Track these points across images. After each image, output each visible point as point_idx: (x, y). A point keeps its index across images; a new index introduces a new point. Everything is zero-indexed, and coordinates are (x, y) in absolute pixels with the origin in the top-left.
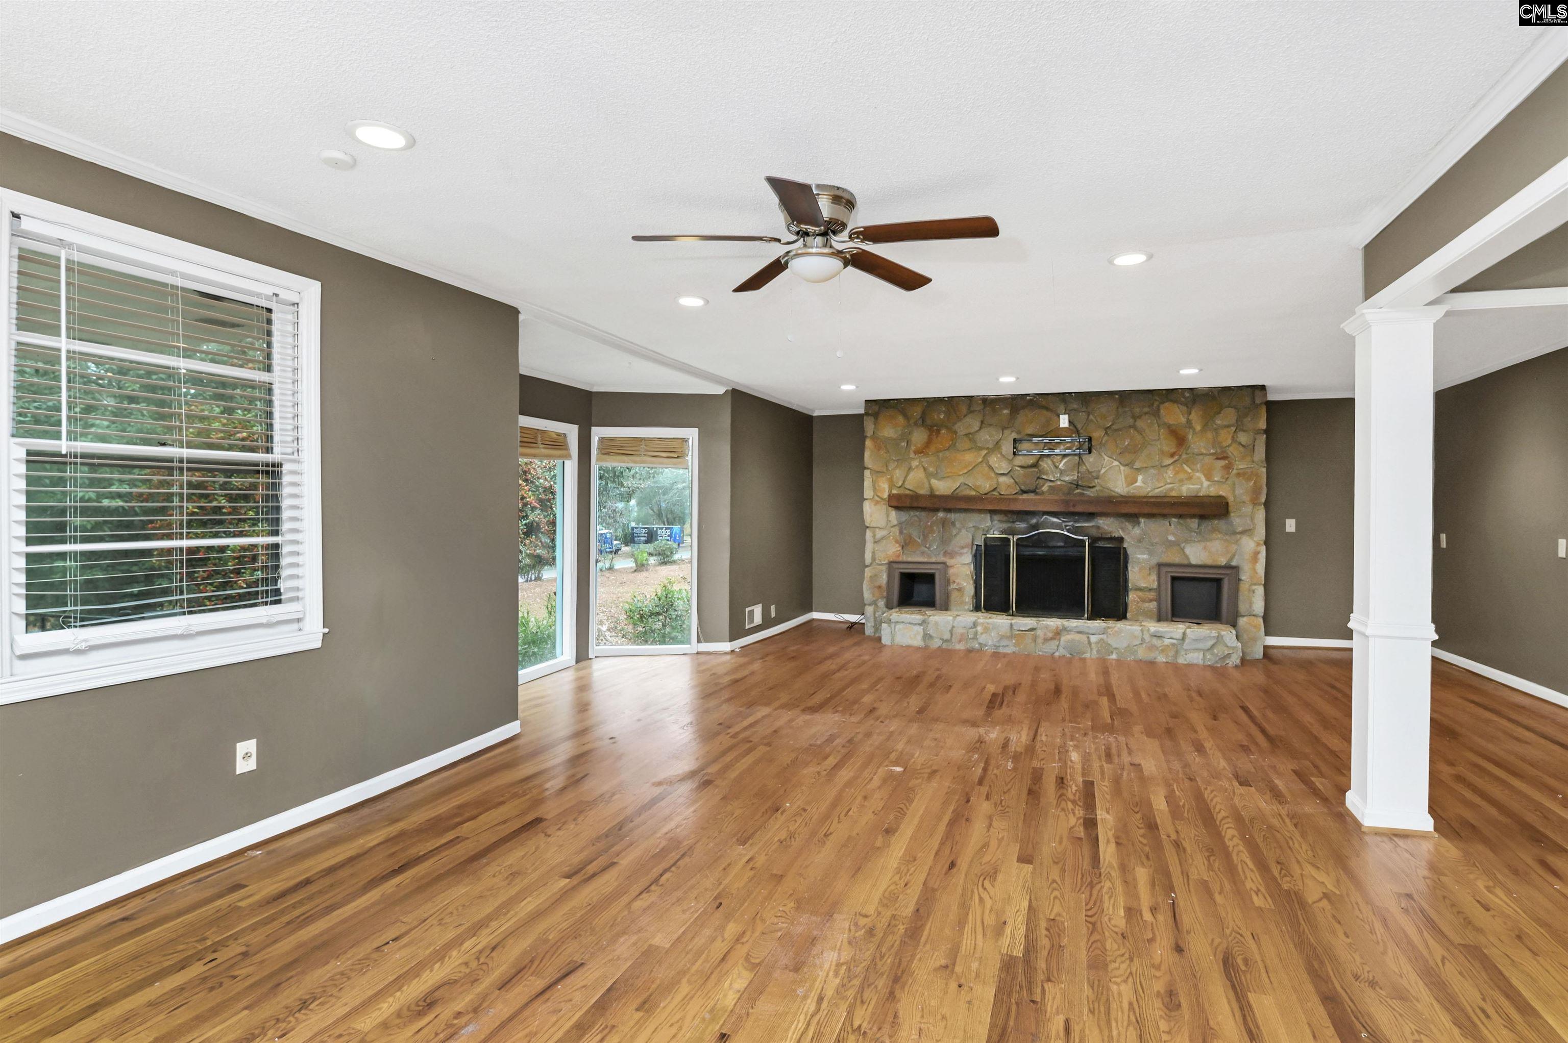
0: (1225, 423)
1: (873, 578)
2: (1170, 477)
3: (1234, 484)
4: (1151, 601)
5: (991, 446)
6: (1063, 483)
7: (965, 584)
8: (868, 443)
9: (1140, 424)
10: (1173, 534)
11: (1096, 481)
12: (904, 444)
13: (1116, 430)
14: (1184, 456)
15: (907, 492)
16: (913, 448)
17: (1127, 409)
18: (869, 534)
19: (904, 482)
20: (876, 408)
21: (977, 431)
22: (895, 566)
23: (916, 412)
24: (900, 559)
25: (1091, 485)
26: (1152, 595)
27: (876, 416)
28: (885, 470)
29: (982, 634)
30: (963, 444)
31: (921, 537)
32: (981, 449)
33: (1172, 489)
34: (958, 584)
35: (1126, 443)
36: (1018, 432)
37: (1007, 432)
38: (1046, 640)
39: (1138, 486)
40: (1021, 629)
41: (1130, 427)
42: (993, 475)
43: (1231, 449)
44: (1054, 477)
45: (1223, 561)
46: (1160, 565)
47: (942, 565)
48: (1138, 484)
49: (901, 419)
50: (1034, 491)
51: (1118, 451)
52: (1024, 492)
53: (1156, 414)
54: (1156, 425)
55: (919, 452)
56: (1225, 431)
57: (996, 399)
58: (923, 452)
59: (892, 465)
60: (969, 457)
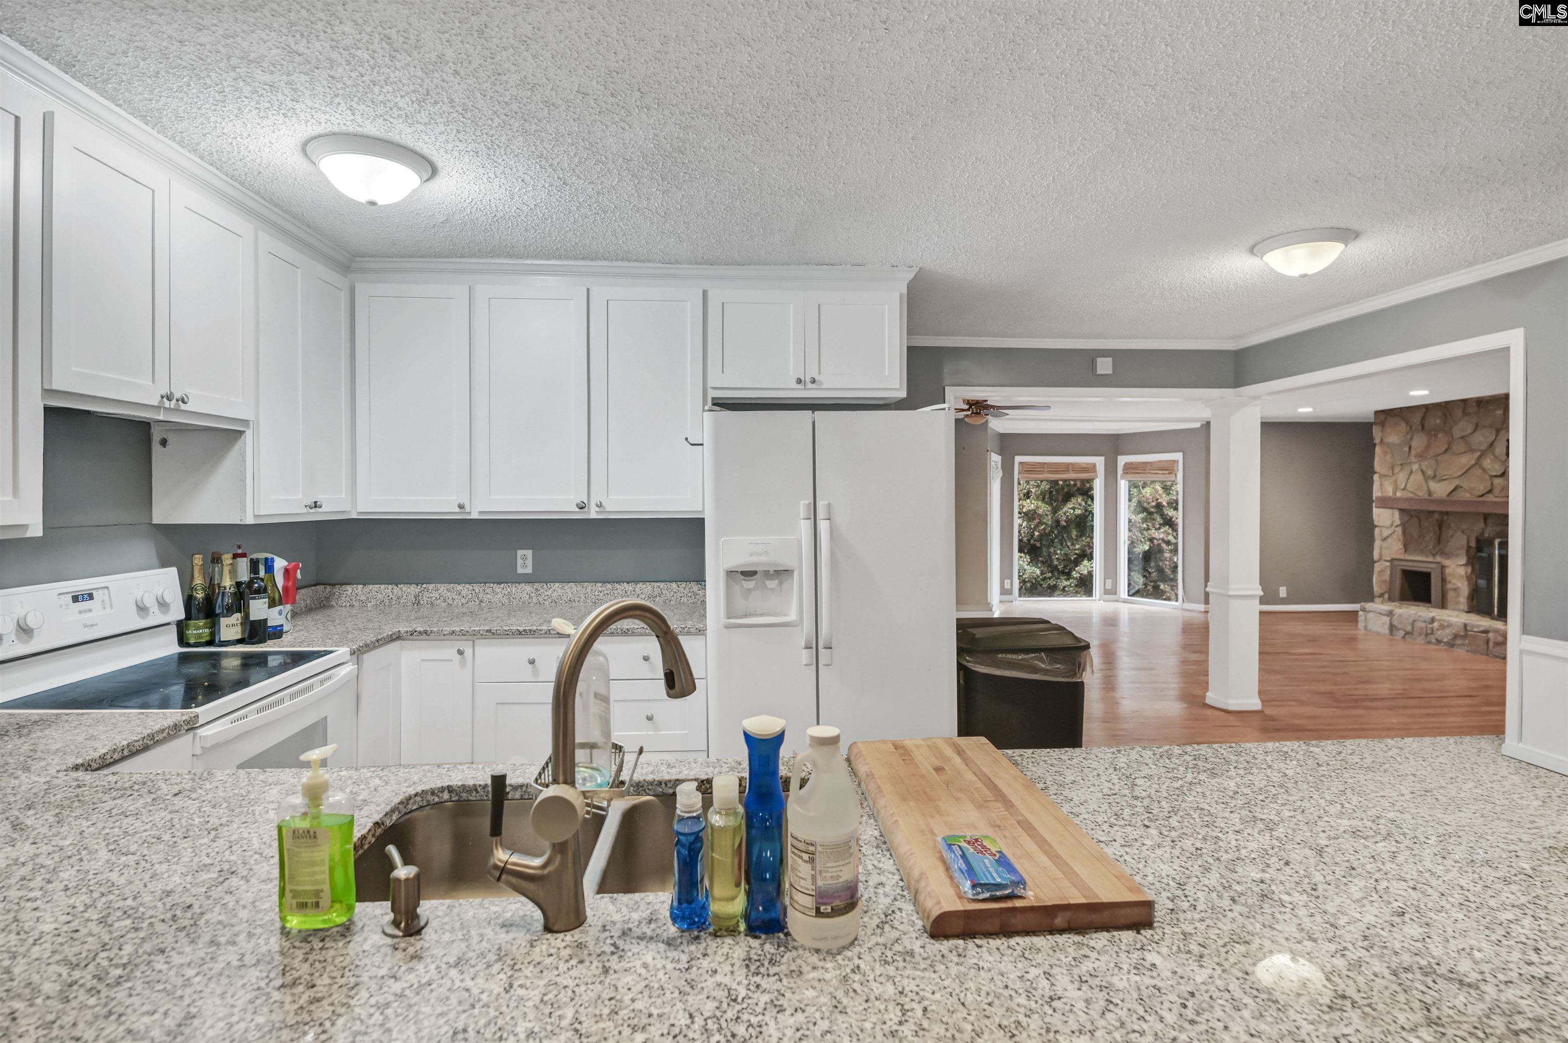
1: (1381, 572)
5: (1484, 448)
7: (1461, 585)
8: (1378, 450)
12: (1406, 449)
15: (1411, 495)
16: (1413, 452)
18: (1377, 531)
19: (1406, 485)
20: (1382, 417)
21: (1471, 434)
22: (1396, 563)
23: (1416, 419)
24: (1402, 558)
27: (1383, 424)
28: (1390, 474)
29: (1438, 630)
30: (1459, 447)
31: (1421, 537)
32: (1475, 451)
34: (1454, 584)
37: (1502, 433)
42: (1487, 477)
47: (1438, 566)
49: (1403, 426)
55: (1421, 456)
58: (1422, 456)
59: (1397, 469)
60: (1466, 460)
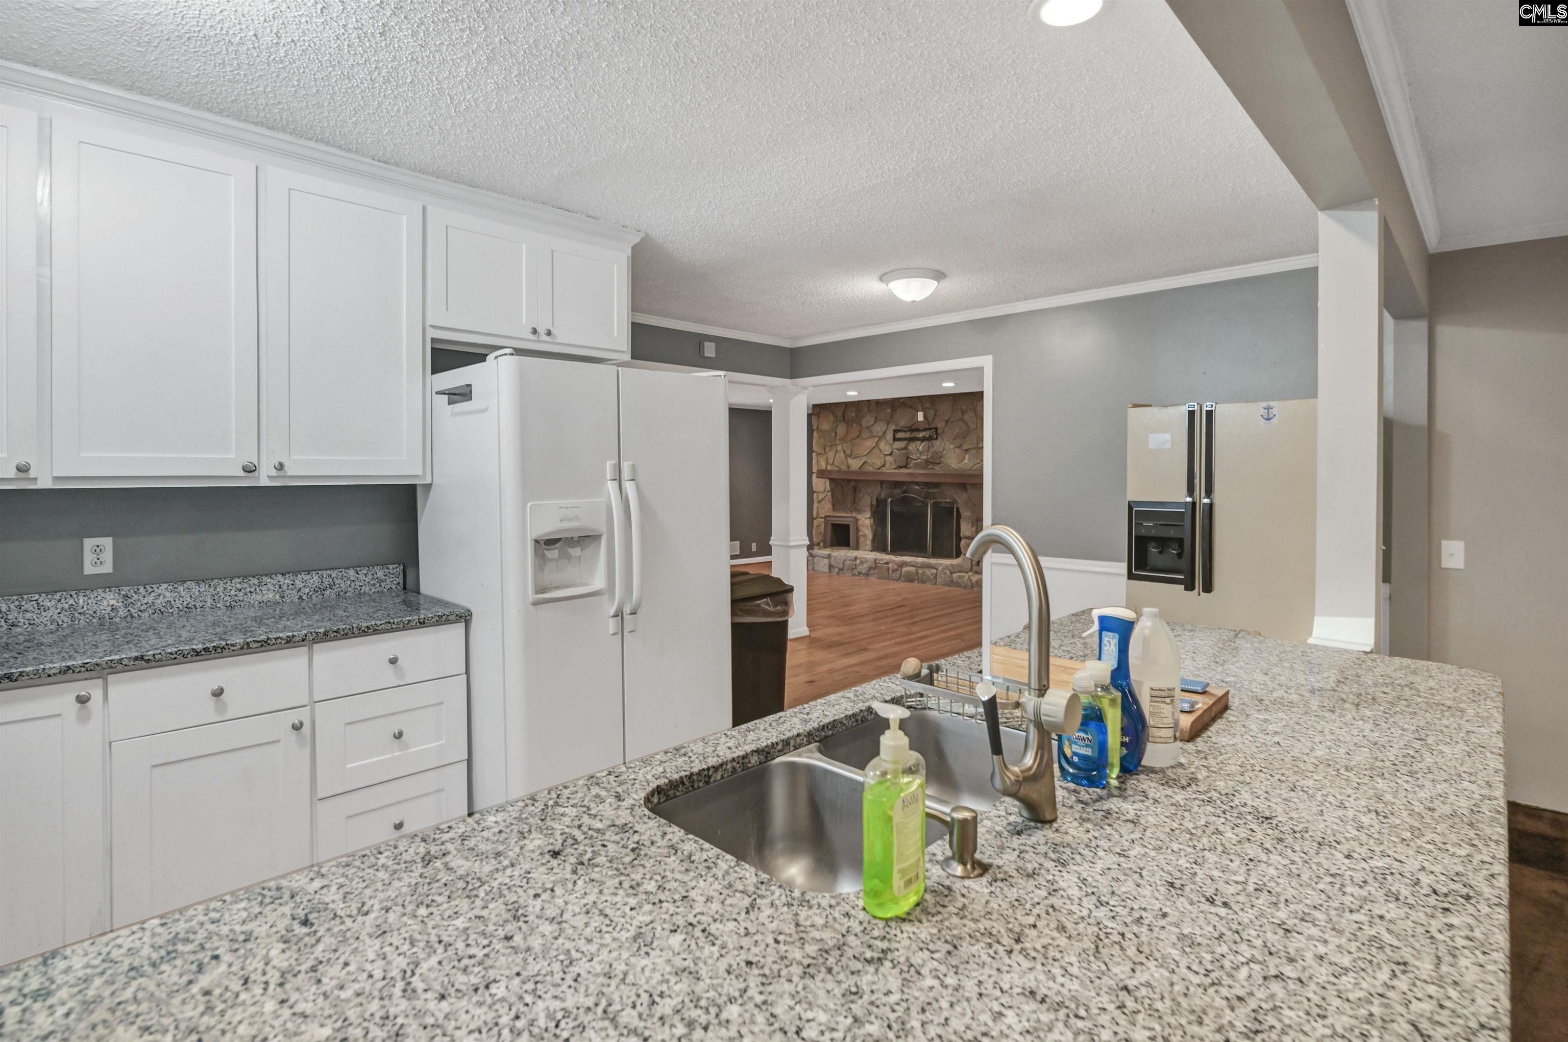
1: (819, 526)
5: (881, 435)
6: (922, 461)
7: (868, 532)
8: (815, 434)
9: (966, 417)
11: (941, 460)
12: (834, 434)
13: (952, 422)
15: (835, 468)
16: (838, 437)
17: (959, 406)
18: (816, 497)
19: (834, 461)
20: (818, 410)
21: (873, 425)
22: (829, 519)
23: (839, 413)
24: (832, 514)
25: (939, 463)
27: (818, 415)
28: (824, 453)
29: (858, 565)
30: (865, 434)
31: (843, 501)
32: (875, 437)
34: (863, 532)
35: (957, 432)
36: (896, 425)
37: (890, 425)
39: (965, 464)
41: (961, 419)
42: (882, 456)
44: (917, 458)
47: (853, 520)
48: (965, 462)
49: (833, 417)
50: (905, 468)
51: (953, 438)
52: (900, 468)
55: (843, 440)
57: (884, 402)
59: (828, 449)
60: (870, 443)
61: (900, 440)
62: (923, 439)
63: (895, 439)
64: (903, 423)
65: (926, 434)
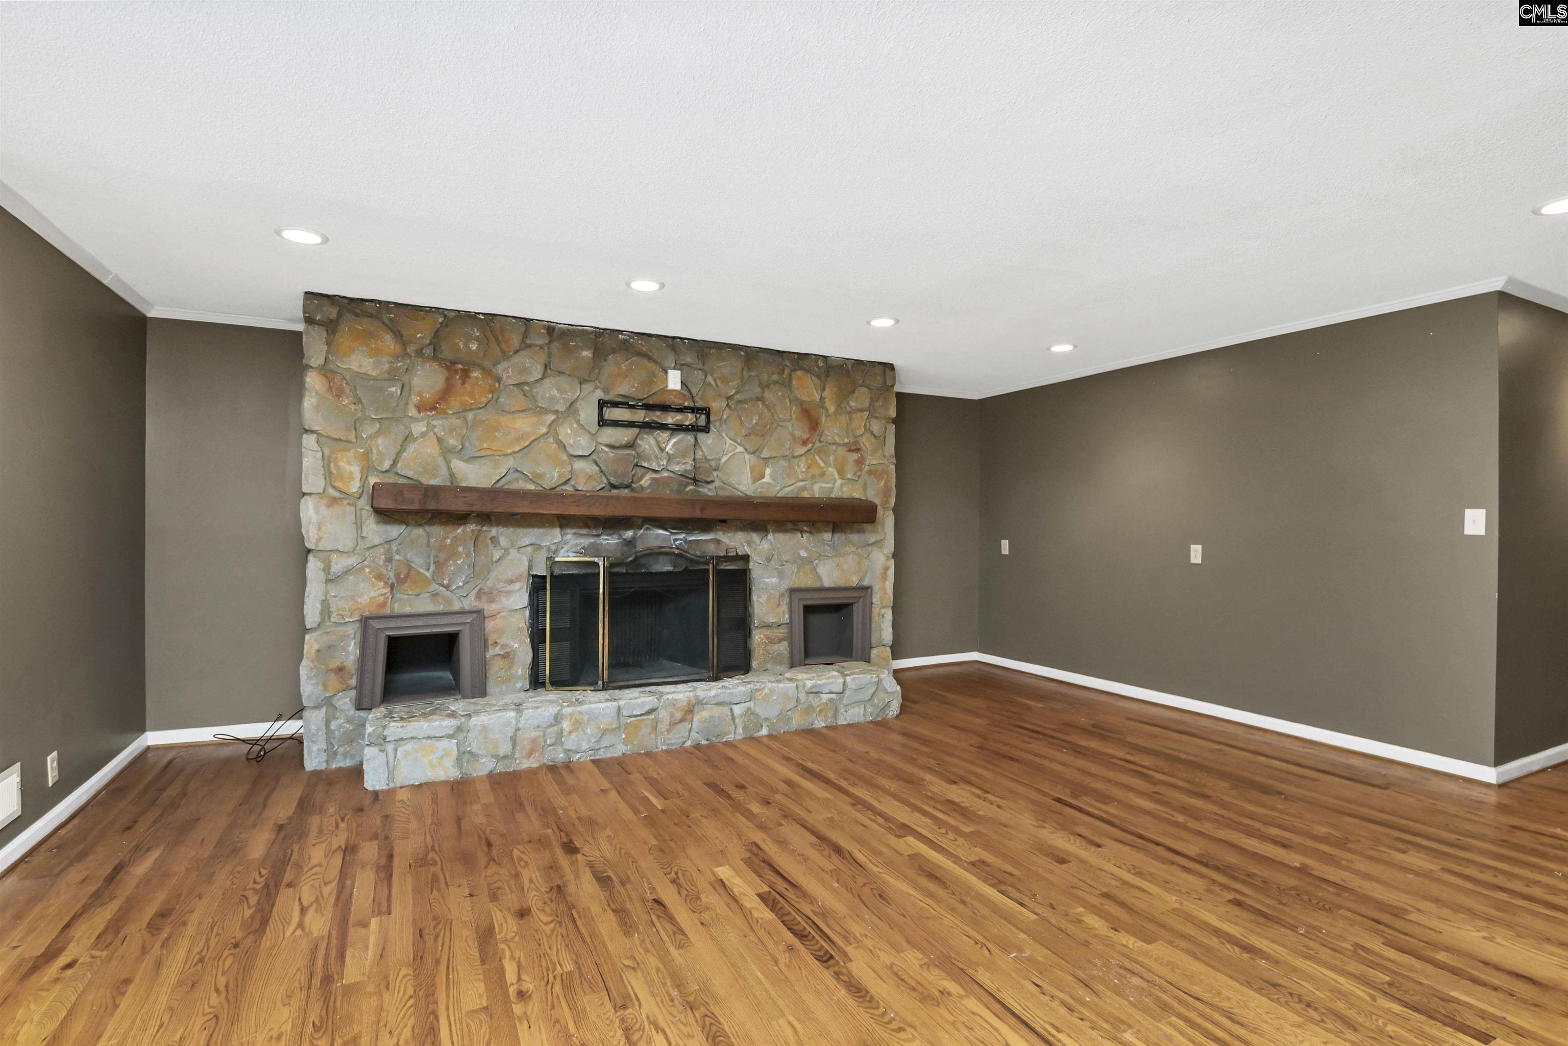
0: (859, 406)
1: (330, 648)
2: (802, 472)
3: (866, 484)
4: (780, 641)
5: (561, 408)
6: (672, 475)
7: (516, 645)
8: (313, 380)
9: (768, 395)
10: (806, 549)
11: (715, 473)
12: (395, 389)
13: (740, 402)
14: (817, 445)
15: (401, 481)
16: (415, 399)
17: (753, 374)
18: (313, 566)
19: (395, 462)
20: (333, 312)
21: (537, 381)
22: (376, 624)
23: (422, 333)
24: (387, 611)
25: (709, 479)
26: (782, 632)
27: (329, 326)
28: (352, 437)
29: (570, 732)
30: (513, 401)
31: (432, 568)
32: (544, 411)
33: (803, 489)
34: (504, 646)
35: (754, 422)
36: (606, 391)
37: (588, 387)
38: (673, 724)
39: (766, 483)
40: (635, 713)
41: (758, 399)
42: (565, 458)
43: (864, 439)
44: (659, 466)
45: (854, 581)
46: (792, 591)
47: (474, 615)
48: (764, 480)
49: (388, 341)
50: (628, 486)
51: (744, 432)
52: (614, 487)
53: (787, 384)
54: (787, 400)
55: (430, 407)
56: (859, 415)
57: (569, 330)
58: (435, 408)
59: (368, 428)
60: (524, 424)
61: (616, 424)
62: (679, 428)
63: (603, 422)
64: (624, 388)
65: (689, 419)
